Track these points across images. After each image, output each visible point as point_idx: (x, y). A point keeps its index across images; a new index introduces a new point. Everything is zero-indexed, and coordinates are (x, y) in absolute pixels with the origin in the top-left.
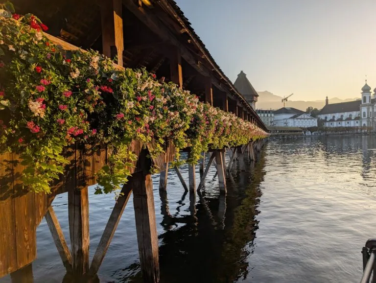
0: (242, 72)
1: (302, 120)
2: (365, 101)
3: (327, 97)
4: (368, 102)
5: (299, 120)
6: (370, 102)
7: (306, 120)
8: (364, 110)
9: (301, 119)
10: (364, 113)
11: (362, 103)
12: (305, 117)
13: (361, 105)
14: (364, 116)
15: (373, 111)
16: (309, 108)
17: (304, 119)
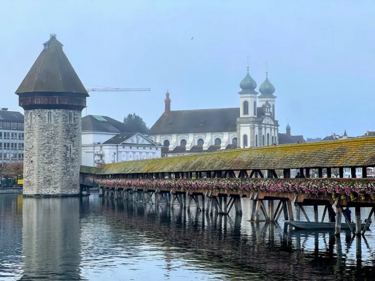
0: (53, 38)
1: (134, 149)
2: (246, 112)
3: (168, 95)
4: (251, 113)
5: (127, 148)
6: (255, 114)
7: (141, 149)
8: (245, 130)
9: (131, 145)
10: (245, 137)
11: (241, 115)
12: (140, 142)
13: (238, 120)
14: (245, 143)
15: (260, 134)
16: (130, 116)
17: (138, 146)
